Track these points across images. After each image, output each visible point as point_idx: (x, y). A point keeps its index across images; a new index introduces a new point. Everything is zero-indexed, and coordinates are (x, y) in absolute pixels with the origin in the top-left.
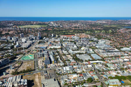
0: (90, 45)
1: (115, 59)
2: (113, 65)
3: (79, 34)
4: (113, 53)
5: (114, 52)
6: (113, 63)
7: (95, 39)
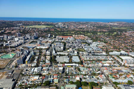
0: (79, 47)
1: (94, 63)
2: (88, 69)
3: (77, 35)
4: (96, 57)
5: (99, 55)
6: (89, 68)
7: (90, 41)
